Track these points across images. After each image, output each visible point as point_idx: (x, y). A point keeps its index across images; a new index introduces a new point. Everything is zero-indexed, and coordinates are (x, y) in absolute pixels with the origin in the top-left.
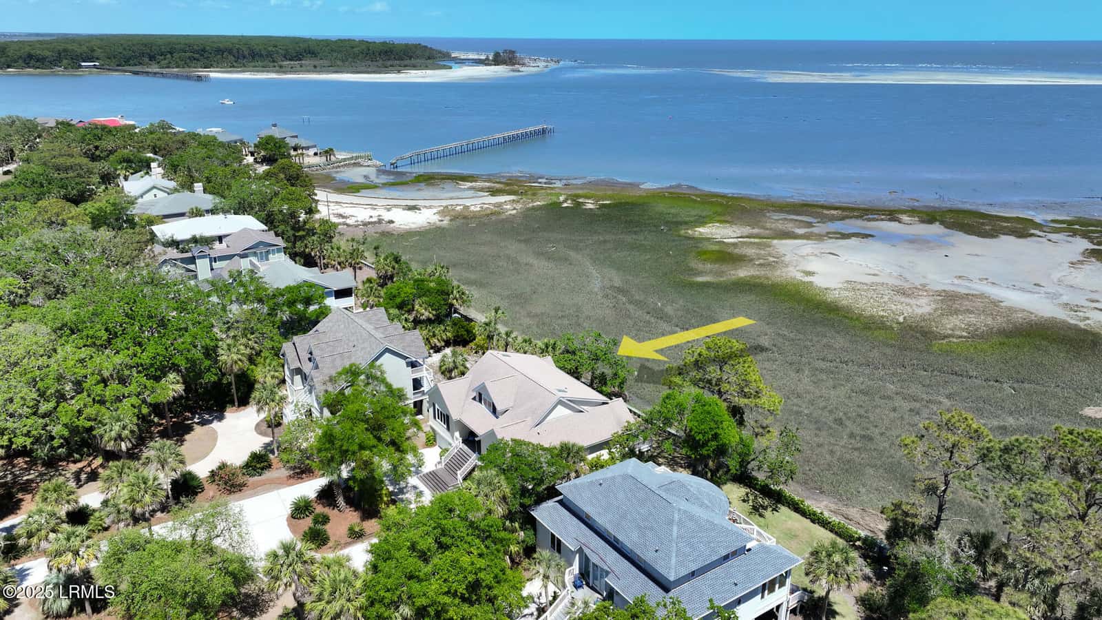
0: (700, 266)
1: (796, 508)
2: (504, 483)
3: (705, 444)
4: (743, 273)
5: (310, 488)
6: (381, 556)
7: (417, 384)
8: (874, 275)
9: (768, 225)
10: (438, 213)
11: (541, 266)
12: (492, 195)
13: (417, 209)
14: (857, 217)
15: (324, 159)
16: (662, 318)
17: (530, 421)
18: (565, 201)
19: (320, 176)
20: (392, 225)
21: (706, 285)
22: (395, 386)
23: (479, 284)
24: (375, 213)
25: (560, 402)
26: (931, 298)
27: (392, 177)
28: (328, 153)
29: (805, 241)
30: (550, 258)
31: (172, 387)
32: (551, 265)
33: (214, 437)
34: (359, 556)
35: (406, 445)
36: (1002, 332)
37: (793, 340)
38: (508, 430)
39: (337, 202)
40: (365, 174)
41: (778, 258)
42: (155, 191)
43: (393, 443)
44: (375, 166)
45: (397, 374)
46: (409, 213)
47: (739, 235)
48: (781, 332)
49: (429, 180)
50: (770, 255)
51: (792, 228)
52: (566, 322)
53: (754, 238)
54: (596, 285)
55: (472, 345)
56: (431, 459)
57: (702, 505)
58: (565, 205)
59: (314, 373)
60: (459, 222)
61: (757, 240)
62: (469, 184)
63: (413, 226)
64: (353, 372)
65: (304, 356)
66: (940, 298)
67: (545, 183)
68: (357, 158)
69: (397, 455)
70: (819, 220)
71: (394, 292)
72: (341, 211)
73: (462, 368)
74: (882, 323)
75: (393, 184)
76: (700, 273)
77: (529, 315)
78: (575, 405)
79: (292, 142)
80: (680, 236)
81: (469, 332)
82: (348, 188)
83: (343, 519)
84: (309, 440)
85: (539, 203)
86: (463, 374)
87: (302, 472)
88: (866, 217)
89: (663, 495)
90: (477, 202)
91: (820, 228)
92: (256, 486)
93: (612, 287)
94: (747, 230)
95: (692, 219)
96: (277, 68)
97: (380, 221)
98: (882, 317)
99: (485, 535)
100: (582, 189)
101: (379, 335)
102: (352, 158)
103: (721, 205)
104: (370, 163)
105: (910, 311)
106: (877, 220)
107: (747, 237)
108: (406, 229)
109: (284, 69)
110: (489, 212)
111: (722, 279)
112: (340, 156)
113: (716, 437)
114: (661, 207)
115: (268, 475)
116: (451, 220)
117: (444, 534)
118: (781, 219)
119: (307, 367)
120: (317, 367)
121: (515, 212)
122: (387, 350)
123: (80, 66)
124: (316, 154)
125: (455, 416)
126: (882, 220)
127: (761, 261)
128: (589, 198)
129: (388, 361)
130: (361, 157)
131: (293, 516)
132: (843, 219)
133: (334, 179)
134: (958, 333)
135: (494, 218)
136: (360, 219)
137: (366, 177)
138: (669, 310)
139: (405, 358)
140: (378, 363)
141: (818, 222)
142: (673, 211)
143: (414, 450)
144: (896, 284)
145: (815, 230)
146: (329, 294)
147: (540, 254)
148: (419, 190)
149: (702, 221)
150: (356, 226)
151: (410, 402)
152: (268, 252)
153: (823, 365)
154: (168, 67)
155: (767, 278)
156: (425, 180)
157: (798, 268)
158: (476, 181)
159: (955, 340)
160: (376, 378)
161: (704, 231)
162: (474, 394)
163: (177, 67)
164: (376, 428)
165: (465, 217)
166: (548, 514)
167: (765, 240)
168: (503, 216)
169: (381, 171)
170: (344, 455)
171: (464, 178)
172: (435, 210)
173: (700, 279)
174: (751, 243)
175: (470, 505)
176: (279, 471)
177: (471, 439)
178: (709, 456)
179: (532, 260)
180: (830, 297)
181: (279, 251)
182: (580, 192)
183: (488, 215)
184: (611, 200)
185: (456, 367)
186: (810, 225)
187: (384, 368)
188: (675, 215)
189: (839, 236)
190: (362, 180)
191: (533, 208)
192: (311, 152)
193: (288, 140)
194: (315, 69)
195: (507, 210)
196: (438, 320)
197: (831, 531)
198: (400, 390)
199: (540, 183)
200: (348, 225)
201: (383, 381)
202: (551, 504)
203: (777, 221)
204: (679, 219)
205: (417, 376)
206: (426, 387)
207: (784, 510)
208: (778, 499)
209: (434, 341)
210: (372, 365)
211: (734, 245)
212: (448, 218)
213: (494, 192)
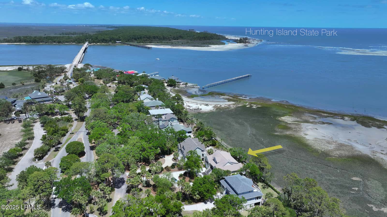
0: (277, 130)
1: (272, 188)
2: (215, 175)
3: (252, 173)
4: (288, 133)
5: (182, 172)
6: (194, 183)
7: (203, 155)
8: (324, 137)
9: (303, 118)
10: (213, 107)
11: (236, 126)
12: (228, 101)
13: (208, 105)
14: (331, 117)
15: (185, 85)
16: (262, 144)
17: (222, 165)
18: (248, 105)
19: (183, 91)
20: (201, 110)
21: (277, 135)
22: (199, 155)
23: (220, 130)
24: (197, 106)
25: (228, 162)
26: (336, 145)
27: (202, 93)
28: (186, 84)
29: (311, 124)
30: (239, 124)
31: (159, 151)
32: (239, 126)
33: (164, 160)
34: (191, 184)
35: (200, 166)
36: (349, 157)
37: (292, 153)
38: (218, 166)
39: (188, 101)
40: (195, 91)
41: (300, 129)
42: (147, 99)
43: (198, 166)
44: (198, 88)
45: (199, 153)
46: (206, 106)
47: (292, 121)
48: (290, 150)
49: (212, 94)
50: (298, 128)
51: (310, 119)
52: (238, 142)
53: (296, 122)
54: (249, 133)
55: (216, 146)
56: (204, 170)
57: (248, 183)
58: (247, 106)
59: (184, 151)
60: (219, 110)
61: (297, 123)
62: (223, 97)
63: (206, 111)
64: (191, 152)
65: (182, 147)
66: (338, 145)
67: (244, 97)
68: (193, 85)
69: (198, 168)
70: (319, 117)
71: (200, 133)
72: (189, 104)
73: (212, 152)
74: (317, 151)
75: (203, 95)
76: (276, 132)
77: (230, 140)
78: (232, 163)
79: (177, 81)
80: (276, 119)
81: (215, 143)
82: (191, 96)
83: (187, 179)
84: (182, 164)
85: (240, 105)
86: (212, 154)
87: (180, 169)
88: (334, 117)
89: (241, 181)
90: (224, 104)
91: (318, 120)
92: (173, 171)
93: (252, 134)
94: (296, 119)
95: (281, 114)
96: (171, 44)
97: (198, 109)
98: (318, 149)
99: (211, 183)
100: (254, 100)
101: (197, 144)
102: (192, 86)
103: (292, 109)
104: (197, 87)
105: (327, 148)
106: (337, 118)
107: (295, 121)
108: (204, 112)
109: (173, 44)
110: (226, 107)
111: (282, 134)
112: (189, 85)
113: (255, 172)
114: (274, 109)
115: (174, 169)
116: (216, 109)
117: (204, 181)
118: (308, 116)
119: (182, 149)
120: (184, 150)
121: (233, 108)
122: (198, 148)
123: (116, 42)
124: (183, 84)
125: (209, 162)
126: (339, 118)
127: (295, 130)
128: (254, 104)
129: (198, 150)
130: (195, 85)
131: (179, 177)
132: (326, 117)
133: (187, 92)
134: (336, 156)
135: (227, 109)
136: (194, 108)
137: (196, 92)
138: (265, 142)
139: (201, 150)
140: (196, 150)
141: (319, 118)
142: (277, 111)
143: (201, 168)
144: (328, 140)
145: (316, 121)
146: (187, 132)
147: (237, 122)
148: (209, 98)
149: (283, 115)
150: (193, 110)
151: (201, 158)
152: (174, 120)
153: (295, 160)
154: (140, 43)
155: (294, 135)
156: (211, 94)
157: (304, 133)
158: (225, 96)
159: (334, 157)
160: (195, 153)
161: (283, 118)
162: (213, 159)
163: (142, 43)
164: (195, 163)
165: (220, 109)
166: (222, 182)
167: (299, 123)
168: (230, 109)
169: (200, 90)
170: (189, 167)
171: (222, 94)
172: (212, 106)
173: (276, 134)
174: (295, 123)
175: (209, 178)
176: (176, 169)
177: (212, 167)
178: (253, 176)
179: (234, 124)
180: (308, 142)
181: (176, 120)
182: (253, 102)
183: (226, 109)
184: (261, 105)
185: (211, 152)
186: (315, 118)
187: (197, 151)
188: (277, 112)
189: (322, 123)
190: (194, 93)
191: (239, 107)
192: (182, 83)
193: (176, 80)
194: (183, 44)
195: (231, 107)
196: (209, 140)
197: (277, 193)
198: (200, 156)
199: (243, 97)
200: (191, 109)
201: (196, 154)
202: (223, 180)
203: (306, 116)
204: (278, 114)
205: (203, 153)
206: (205, 156)
207: (269, 188)
208: (269, 186)
209: (208, 145)
210: (195, 150)
211: (290, 124)
212: (215, 109)
213: (229, 100)
